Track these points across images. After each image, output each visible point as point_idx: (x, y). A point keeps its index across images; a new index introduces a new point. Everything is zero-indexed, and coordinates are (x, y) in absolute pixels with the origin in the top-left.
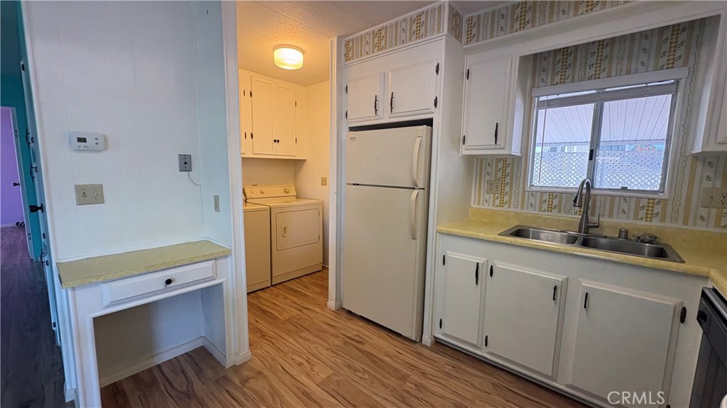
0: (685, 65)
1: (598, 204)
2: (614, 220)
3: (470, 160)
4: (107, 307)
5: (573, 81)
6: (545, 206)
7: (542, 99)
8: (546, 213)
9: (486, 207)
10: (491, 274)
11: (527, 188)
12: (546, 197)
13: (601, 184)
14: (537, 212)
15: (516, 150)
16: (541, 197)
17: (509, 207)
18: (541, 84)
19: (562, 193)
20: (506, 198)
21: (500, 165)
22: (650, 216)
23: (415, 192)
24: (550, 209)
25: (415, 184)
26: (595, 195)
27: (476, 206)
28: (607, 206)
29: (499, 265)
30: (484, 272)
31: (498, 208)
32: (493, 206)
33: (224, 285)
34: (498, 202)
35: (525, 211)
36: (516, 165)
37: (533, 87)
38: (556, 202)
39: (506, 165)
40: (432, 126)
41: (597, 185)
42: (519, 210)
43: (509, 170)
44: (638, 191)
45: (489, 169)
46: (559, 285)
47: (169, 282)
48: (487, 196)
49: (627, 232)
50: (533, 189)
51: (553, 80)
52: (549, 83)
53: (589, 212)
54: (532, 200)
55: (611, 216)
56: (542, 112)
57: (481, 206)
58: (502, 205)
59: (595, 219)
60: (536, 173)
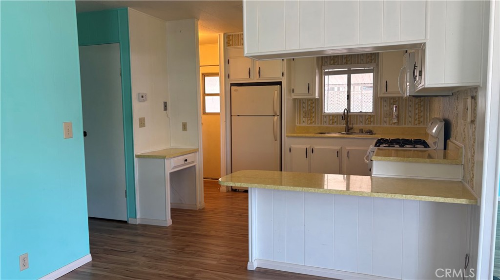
0: (375, 63)
1: (352, 119)
2: (358, 126)
3: (295, 100)
4: (173, 169)
5: (338, 64)
6: (331, 122)
7: (326, 70)
8: (332, 125)
9: (304, 125)
10: (313, 152)
11: (323, 114)
12: (331, 117)
13: (353, 110)
14: (328, 125)
15: (317, 96)
16: (329, 118)
17: (315, 124)
18: (326, 64)
19: (337, 115)
20: (313, 120)
21: (309, 103)
22: (370, 123)
23: (276, 117)
24: (333, 123)
25: (276, 114)
26: (351, 115)
27: (299, 125)
28: (355, 120)
29: (316, 147)
30: (309, 151)
31: (310, 125)
32: (307, 124)
33: (196, 166)
34: (309, 122)
35: (322, 125)
36: (317, 103)
37: (322, 65)
38: (335, 120)
39: (312, 103)
40: (281, 85)
41: (352, 111)
42: (320, 125)
43: (314, 105)
44: (366, 113)
45: (304, 105)
46: (339, 151)
47: (186, 160)
48: (304, 119)
49: (362, 129)
50: (325, 114)
51: (330, 63)
52: (329, 64)
53: (349, 123)
54: (325, 119)
55: (357, 124)
56: (326, 77)
57: (301, 125)
58: (311, 123)
59: (351, 126)
60: (326, 106)
